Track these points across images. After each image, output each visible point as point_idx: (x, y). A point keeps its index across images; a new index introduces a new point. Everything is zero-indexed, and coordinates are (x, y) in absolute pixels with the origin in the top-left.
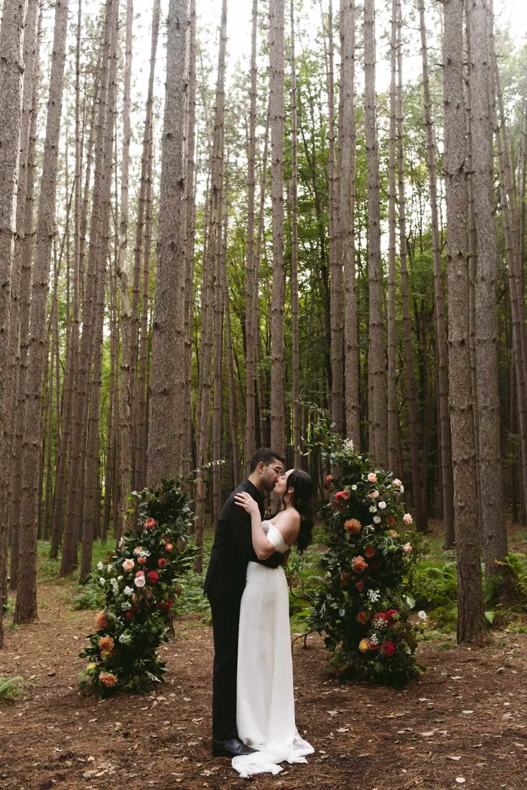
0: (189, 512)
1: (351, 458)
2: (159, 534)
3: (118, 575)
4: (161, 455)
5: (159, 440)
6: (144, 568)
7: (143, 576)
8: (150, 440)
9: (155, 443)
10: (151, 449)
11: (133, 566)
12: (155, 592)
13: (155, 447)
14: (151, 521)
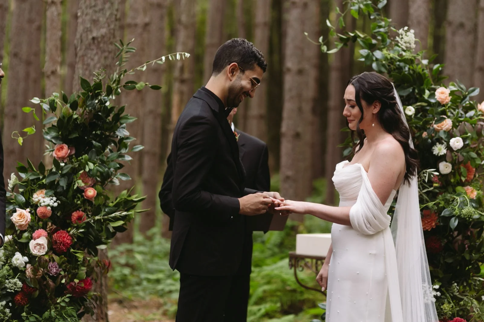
0: (127, 138)
1: (410, 62)
2: (74, 171)
4: (98, 47)
5: (95, 22)
6: (49, 224)
7: (45, 238)
8: (80, 20)
9: (89, 26)
10: (81, 36)
11: (29, 220)
12: (64, 265)
13: (89, 33)
14: (62, 148)
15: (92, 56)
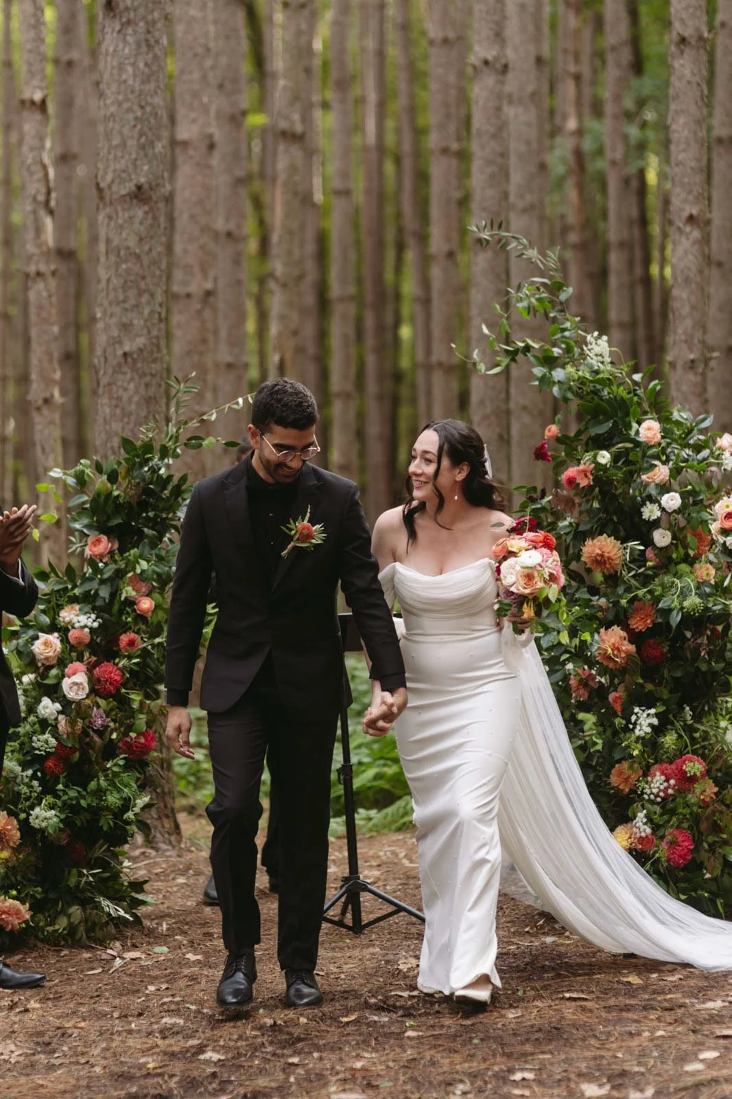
2: (120, 574)
3: (24, 673)
4: (134, 369)
5: (126, 327)
6: (87, 655)
7: (83, 674)
8: (100, 325)
9: (116, 334)
10: (105, 352)
11: (58, 650)
12: (114, 713)
13: (117, 346)
14: (99, 541)
15: (125, 384)
